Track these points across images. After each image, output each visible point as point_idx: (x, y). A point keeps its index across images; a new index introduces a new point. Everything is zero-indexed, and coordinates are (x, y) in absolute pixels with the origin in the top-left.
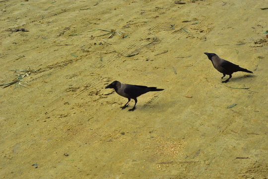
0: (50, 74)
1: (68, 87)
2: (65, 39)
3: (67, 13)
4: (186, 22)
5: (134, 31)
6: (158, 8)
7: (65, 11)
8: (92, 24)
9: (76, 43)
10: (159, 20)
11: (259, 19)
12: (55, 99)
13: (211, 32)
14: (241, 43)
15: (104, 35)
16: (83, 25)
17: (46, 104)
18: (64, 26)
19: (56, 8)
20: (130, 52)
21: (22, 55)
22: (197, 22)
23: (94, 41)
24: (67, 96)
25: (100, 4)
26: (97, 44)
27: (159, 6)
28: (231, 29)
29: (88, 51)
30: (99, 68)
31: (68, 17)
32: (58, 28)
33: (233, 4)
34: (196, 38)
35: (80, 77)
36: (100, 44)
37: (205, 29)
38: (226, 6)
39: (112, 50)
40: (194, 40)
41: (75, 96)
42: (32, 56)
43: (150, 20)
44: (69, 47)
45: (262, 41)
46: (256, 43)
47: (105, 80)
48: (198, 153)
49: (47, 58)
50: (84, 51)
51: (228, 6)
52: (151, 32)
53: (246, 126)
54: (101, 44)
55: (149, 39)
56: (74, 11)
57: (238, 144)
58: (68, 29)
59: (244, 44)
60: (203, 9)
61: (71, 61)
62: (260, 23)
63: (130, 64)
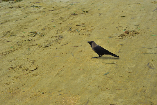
1: (10, 67)
2: (7, 38)
3: (8, 23)
4: (78, 25)
5: (48, 32)
6: (62, 18)
7: (7, 21)
8: (23, 29)
9: (14, 41)
10: (62, 25)
11: (120, 22)
12: (2, 74)
13: (93, 31)
14: (110, 37)
15: (30, 35)
16: (18, 30)
18: (7, 30)
19: (1, 20)
20: (46, 45)
22: (84, 25)
23: (25, 39)
24: (9, 72)
25: (28, 16)
26: (26, 40)
27: (62, 17)
28: (104, 29)
29: (21, 45)
30: (28, 54)
31: (9, 25)
32: (2, 32)
33: (105, 14)
34: (84, 35)
35: (16, 60)
36: (28, 40)
37: (89, 29)
38: (101, 16)
39: (35, 44)
40: (83, 36)
41: (14, 72)
43: (57, 25)
44: (9, 43)
45: (122, 35)
46: (119, 37)
47: (32, 61)
48: (87, 102)
50: (19, 45)
52: (58, 32)
53: (115, 85)
55: (57, 36)
56: (13, 21)
57: (111, 96)
58: (9, 32)
59: (112, 37)
60: (88, 18)
61: (11, 51)
62: (121, 25)
63: (46, 51)
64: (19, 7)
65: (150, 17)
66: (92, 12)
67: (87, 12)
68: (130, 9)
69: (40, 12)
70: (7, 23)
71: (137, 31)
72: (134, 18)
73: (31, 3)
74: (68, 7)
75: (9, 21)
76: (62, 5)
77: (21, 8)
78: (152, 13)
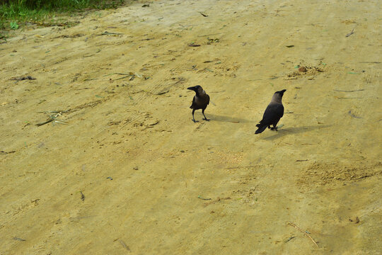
0: (83, 113)
2: (81, 84)
4: (208, 62)
5: (154, 73)
6: (171, 52)
7: (66, 59)
8: (104, 70)
9: (96, 87)
10: (176, 62)
11: (287, 56)
12: (100, 131)
14: (274, 78)
15: (123, 78)
16: (94, 71)
17: (93, 136)
19: (54, 57)
20: (159, 91)
21: (42, 99)
22: (219, 61)
23: (115, 84)
24: (112, 128)
25: (103, 50)
26: (120, 86)
27: (171, 49)
28: (259, 66)
29: (113, 92)
33: (254, 44)
37: (231, 67)
38: (246, 46)
39: (139, 90)
42: (53, 100)
43: (168, 62)
44: (90, 90)
45: (295, 74)
46: (289, 76)
47: (144, 114)
48: (260, 160)
49: (71, 100)
50: (109, 93)
51: (248, 45)
53: (299, 139)
54: (123, 85)
55: (174, 79)
57: (295, 152)
58: (79, 74)
59: (277, 78)
60: (222, 50)
61: (99, 102)
62: (289, 59)
63: (164, 100)
64: (79, 35)
65: (342, 46)
66: (226, 40)
67: (218, 40)
68: (300, 34)
69: (124, 42)
70: (67, 62)
71: (321, 67)
72: (311, 48)
73: (98, 29)
74: (177, 33)
75: (70, 58)
76: (163, 31)
77: (84, 38)
78: (345, 39)
